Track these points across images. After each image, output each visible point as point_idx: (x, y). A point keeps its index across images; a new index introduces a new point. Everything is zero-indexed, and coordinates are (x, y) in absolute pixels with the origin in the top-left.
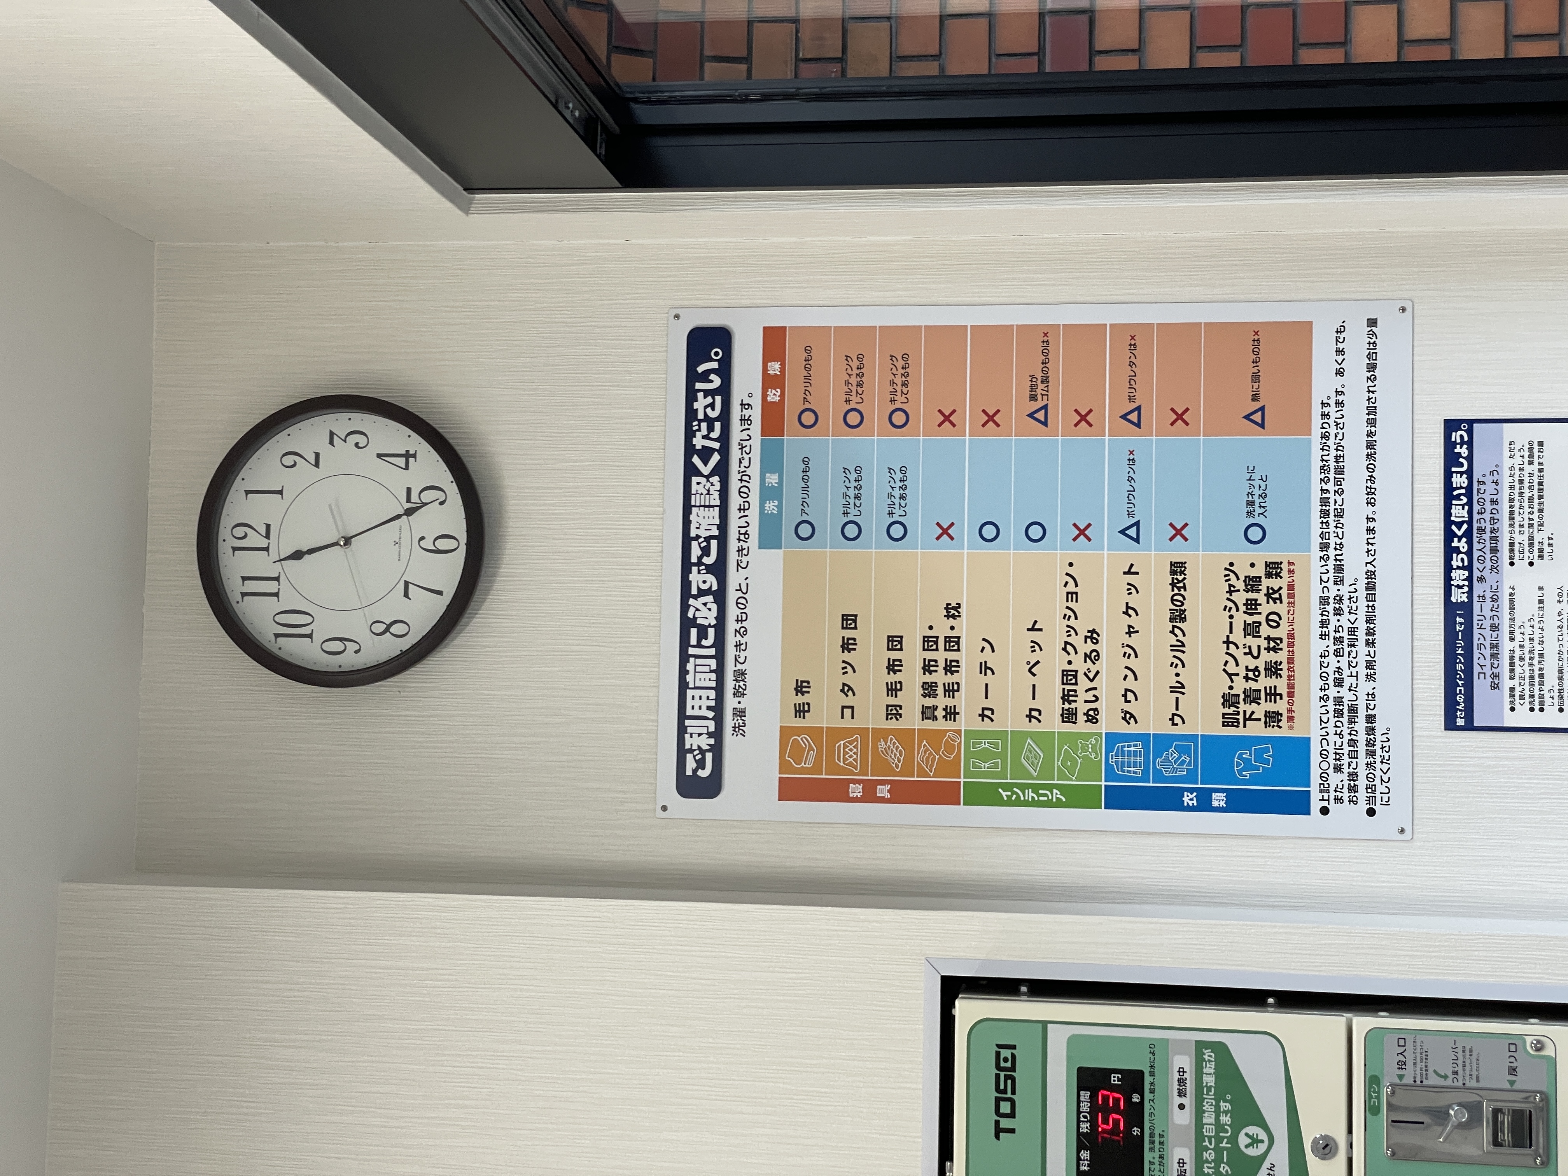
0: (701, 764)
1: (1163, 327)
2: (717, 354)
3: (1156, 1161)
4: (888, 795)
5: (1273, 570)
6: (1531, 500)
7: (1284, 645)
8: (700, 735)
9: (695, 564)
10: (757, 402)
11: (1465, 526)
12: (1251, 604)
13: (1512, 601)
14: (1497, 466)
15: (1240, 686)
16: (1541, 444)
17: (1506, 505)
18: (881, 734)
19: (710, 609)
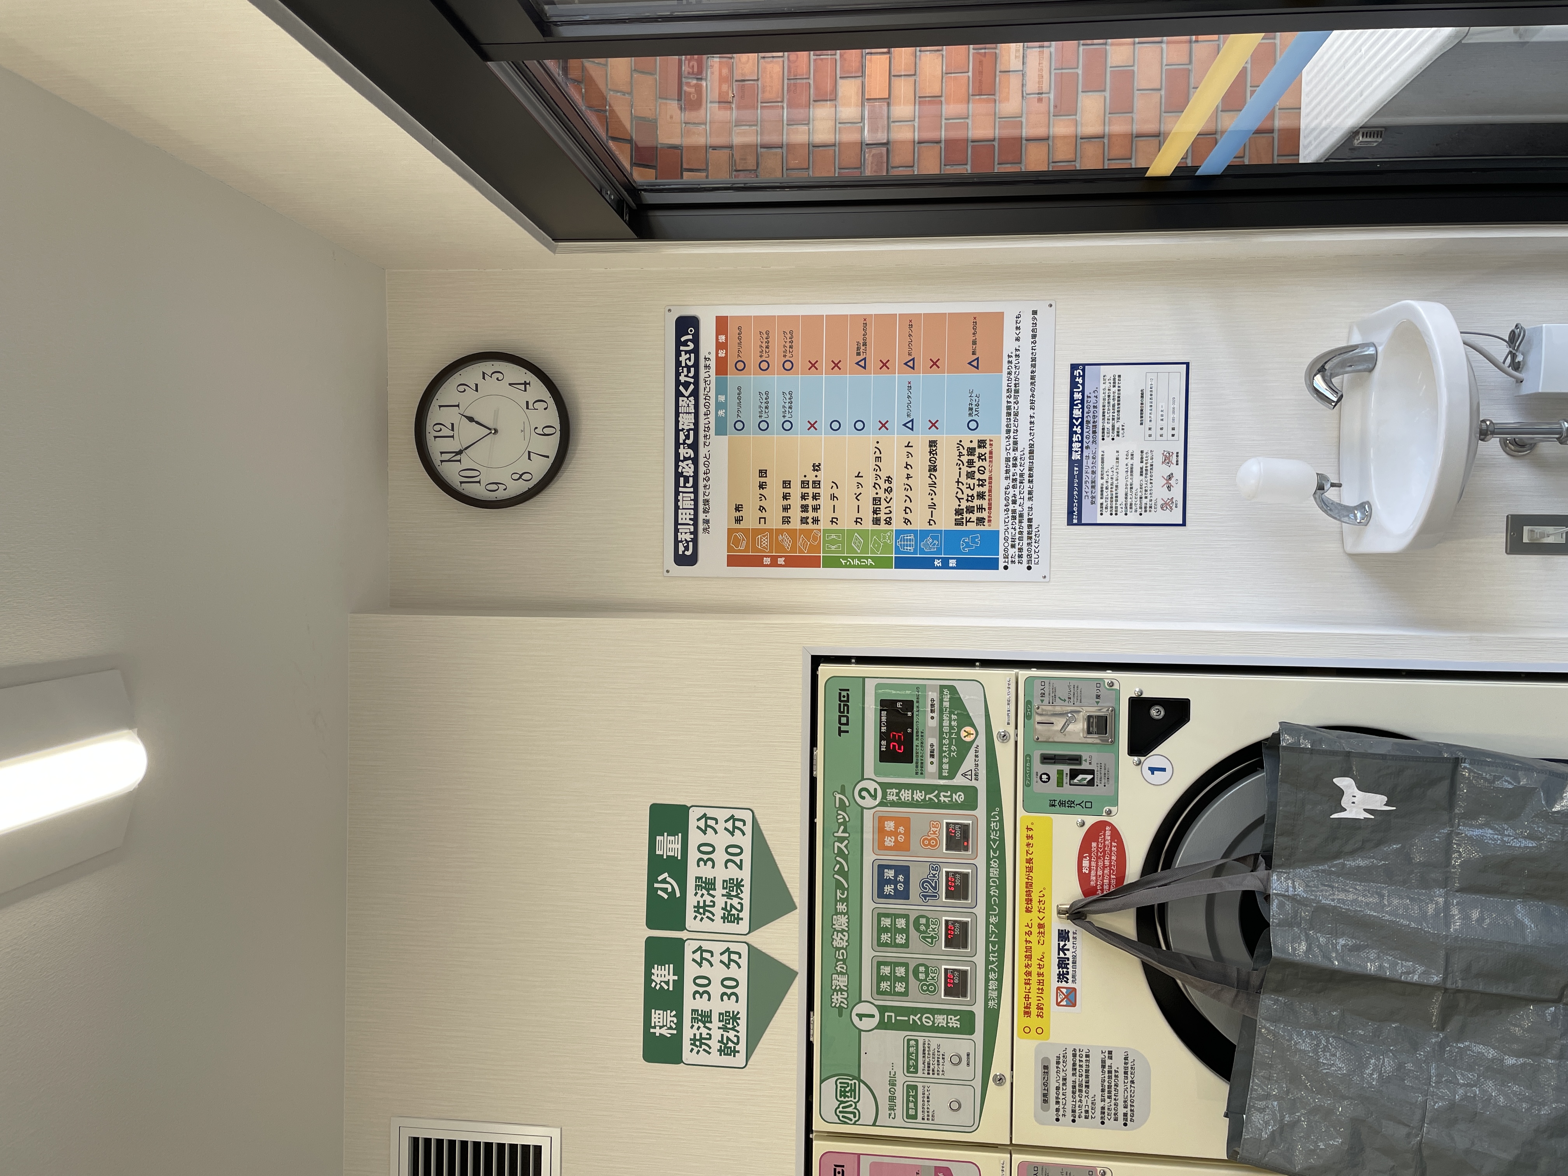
0: (687, 548)
1: (926, 315)
2: (691, 331)
3: (919, 745)
4: (783, 563)
5: (982, 444)
6: (1114, 406)
7: (986, 483)
8: (686, 533)
9: (681, 444)
10: (713, 357)
11: (1080, 420)
12: (970, 462)
13: (1103, 459)
14: (1097, 388)
15: (964, 504)
16: (1119, 376)
17: (1101, 408)
18: (780, 532)
19: (690, 468)
